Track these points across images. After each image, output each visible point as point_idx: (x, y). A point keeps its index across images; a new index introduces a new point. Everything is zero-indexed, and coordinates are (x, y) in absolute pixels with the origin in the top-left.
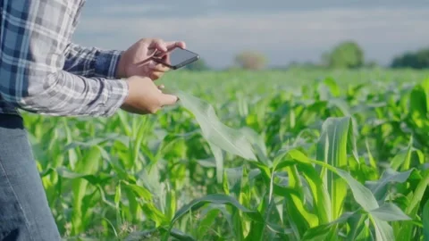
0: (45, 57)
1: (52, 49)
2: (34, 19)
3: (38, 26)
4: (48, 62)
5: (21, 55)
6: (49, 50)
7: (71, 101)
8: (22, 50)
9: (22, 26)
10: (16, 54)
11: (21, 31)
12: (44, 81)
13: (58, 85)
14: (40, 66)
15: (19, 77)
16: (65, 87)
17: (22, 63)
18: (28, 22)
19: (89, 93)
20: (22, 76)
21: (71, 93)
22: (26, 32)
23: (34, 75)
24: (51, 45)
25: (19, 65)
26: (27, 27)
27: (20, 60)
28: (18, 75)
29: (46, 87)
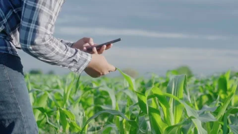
0: (45, 24)
1: (49, 20)
2: (42, 3)
3: (43, 6)
4: (46, 27)
5: (33, 22)
6: (47, 21)
7: (57, 53)
8: (33, 19)
9: (34, 6)
10: (30, 21)
11: (34, 9)
12: (43, 37)
13: (51, 41)
14: (42, 28)
15: (30, 33)
16: (54, 44)
17: (32, 26)
18: (38, 4)
19: (68, 52)
20: (32, 33)
21: (57, 49)
22: (36, 10)
23: (38, 33)
24: (49, 18)
25: (31, 27)
26: (37, 7)
27: (32, 24)
28: (30, 32)
29: (44, 41)
